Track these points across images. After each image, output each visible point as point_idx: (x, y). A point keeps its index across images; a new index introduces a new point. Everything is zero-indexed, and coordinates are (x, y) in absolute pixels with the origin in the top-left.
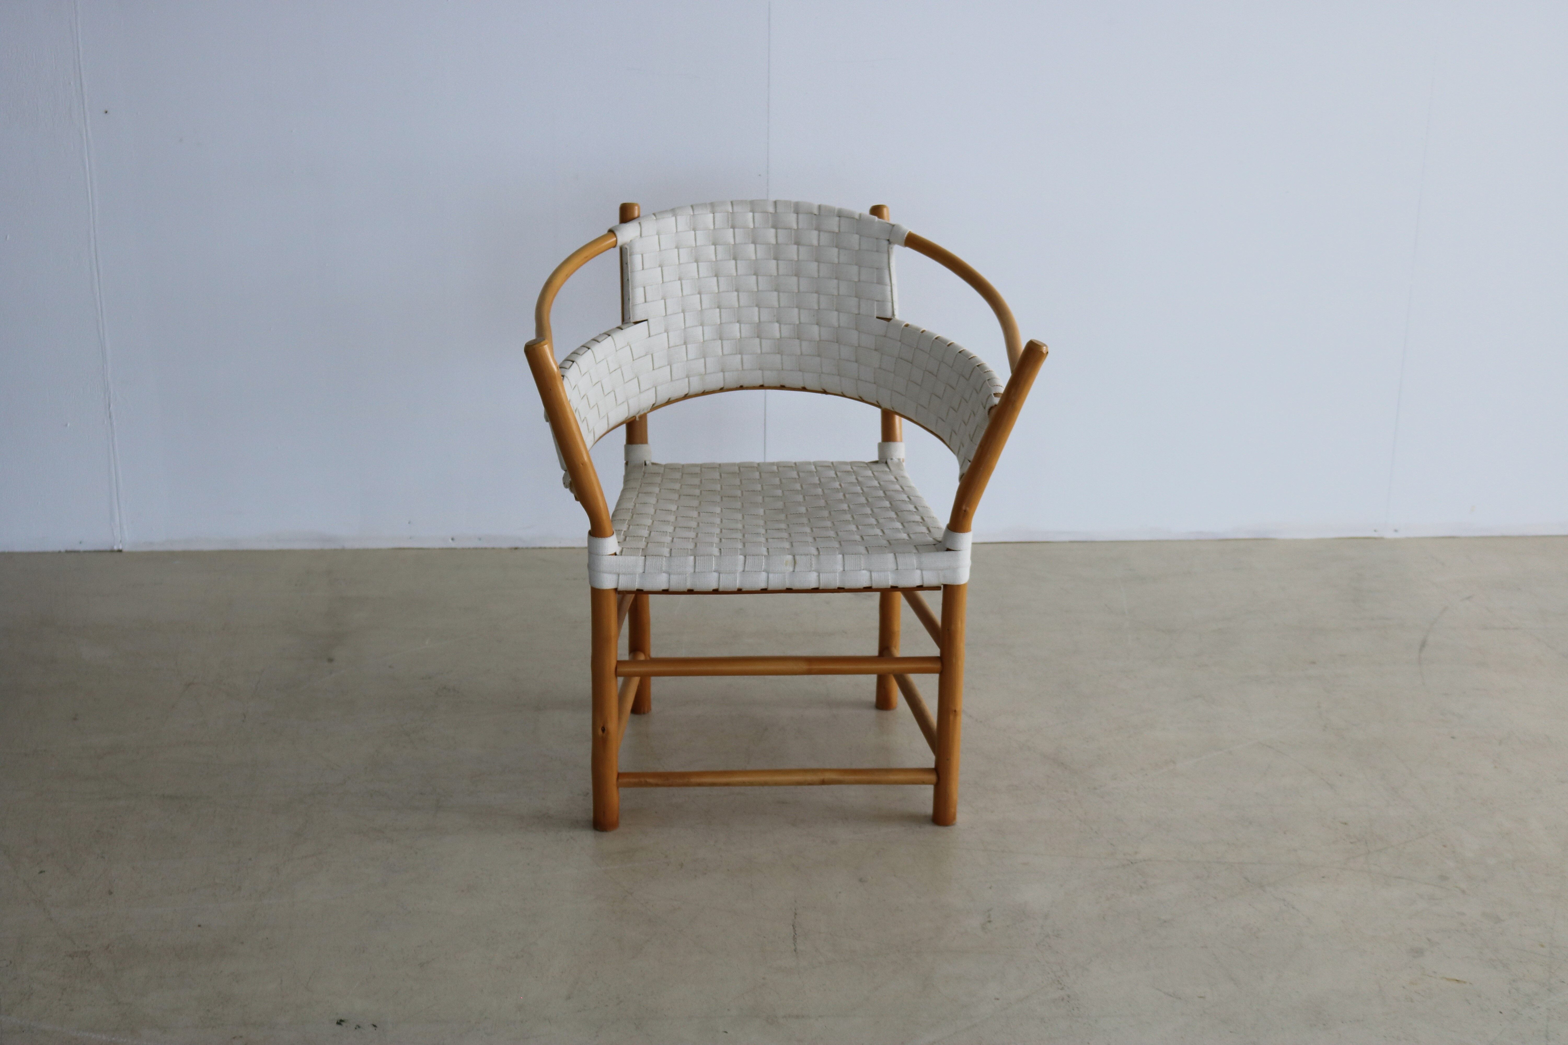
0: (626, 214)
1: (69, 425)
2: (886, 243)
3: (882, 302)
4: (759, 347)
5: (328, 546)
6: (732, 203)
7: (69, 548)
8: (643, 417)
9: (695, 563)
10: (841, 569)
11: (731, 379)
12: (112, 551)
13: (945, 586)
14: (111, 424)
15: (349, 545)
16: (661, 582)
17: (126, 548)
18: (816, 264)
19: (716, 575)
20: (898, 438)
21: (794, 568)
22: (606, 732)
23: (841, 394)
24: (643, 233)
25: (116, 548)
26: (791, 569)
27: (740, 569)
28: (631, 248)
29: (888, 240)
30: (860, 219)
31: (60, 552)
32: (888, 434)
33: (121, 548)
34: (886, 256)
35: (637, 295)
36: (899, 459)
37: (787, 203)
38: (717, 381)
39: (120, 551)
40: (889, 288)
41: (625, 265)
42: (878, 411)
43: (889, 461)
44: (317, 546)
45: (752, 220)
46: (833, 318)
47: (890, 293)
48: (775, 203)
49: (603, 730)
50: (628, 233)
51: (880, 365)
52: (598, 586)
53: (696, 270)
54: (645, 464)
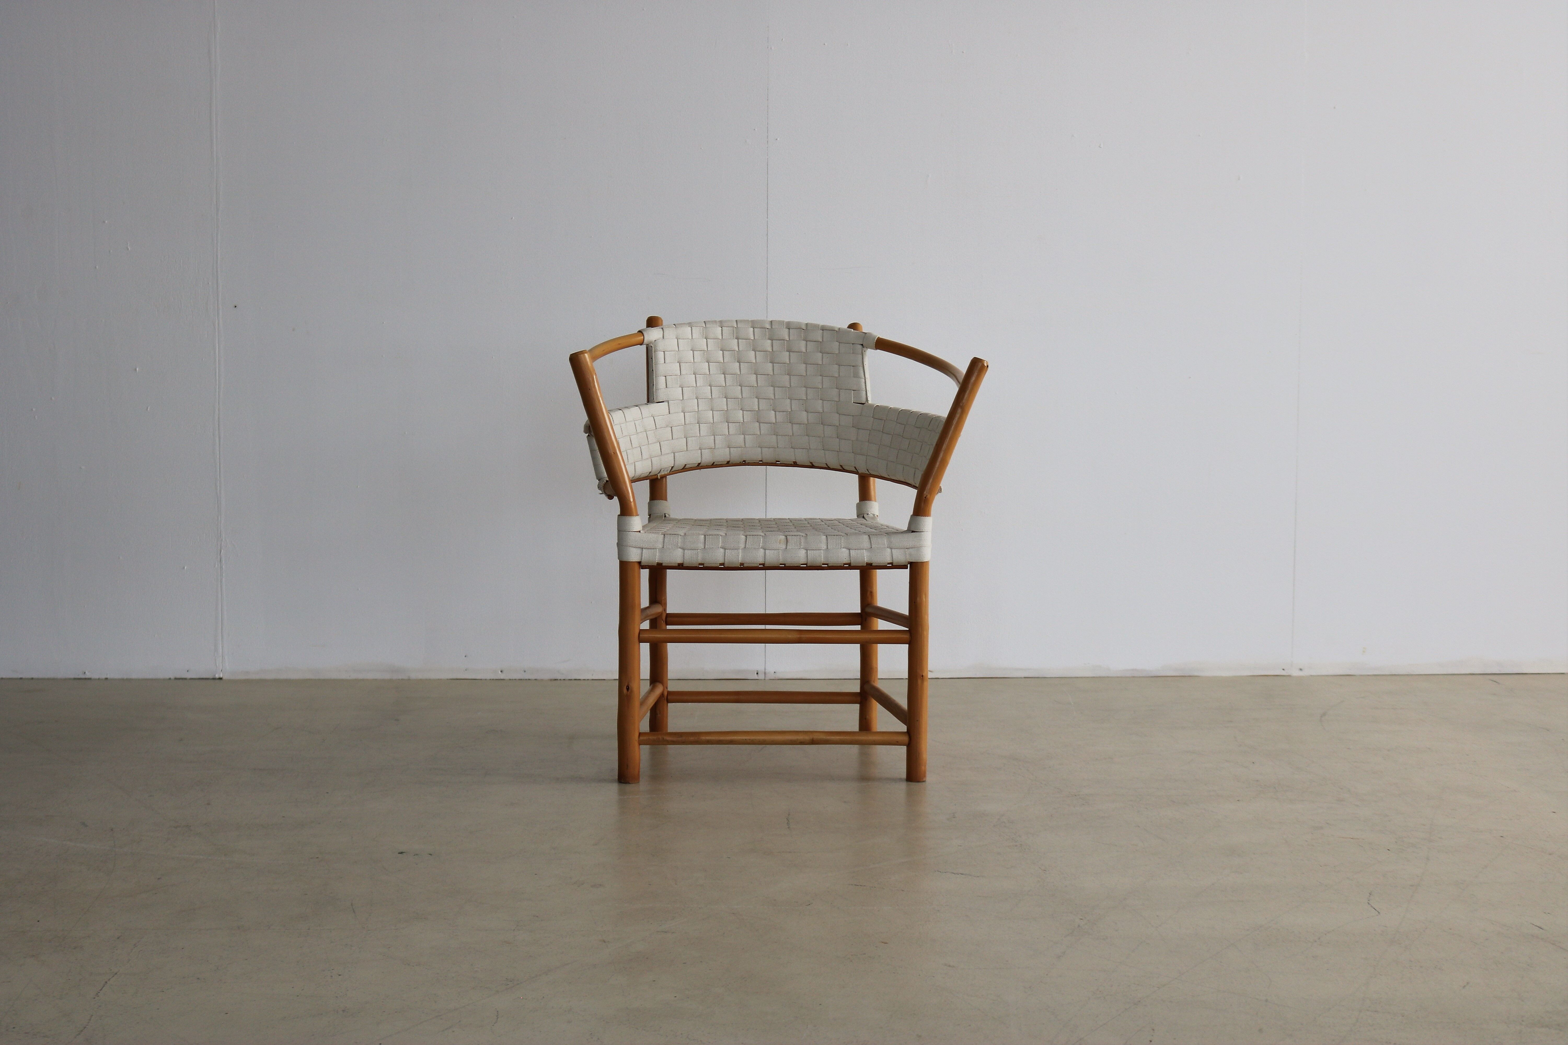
0: (652, 322)
1: (186, 568)
2: (860, 347)
3: (857, 391)
4: (758, 429)
5: (395, 676)
6: (736, 321)
7: (178, 676)
8: (664, 477)
9: (705, 540)
10: (825, 547)
11: (736, 455)
12: (214, 679)
13: (911, 563)
14: (221, 567)
15: (414, 676)
16: (677, 556)
17: (225, 677)
18: (804, 365)
19: (722, 550)
20: (873, 499)
21: (787, 546)
22: (629, 691)
23: (825, 466)
24: (664, 336)
25: (217, 676)
26: (784, 547)
27: (742, 546)
28: (655, 346)
29: (862, 345)
30: (839, 331)
31: (170, 679)
32: (865, 494)
33: (221, 676)
34: (861, 356)
35: (660, 382)
36: (874, 515)
37: (781, 323)
38: (723, 454)
39: (220, 679)
40: (864, 380)
41: (650, 360)
42: (856, 477)
43: (865, 516)
44: (387, 676)
45: (752, 333)
46: (818, 405)
47: (864, 384)
48: (771, 322)
49: (628, 689)
50: (653, 335)
51: (857, 438)
52: (625, 560)
53: (708, 368)
54: (665, 516)
